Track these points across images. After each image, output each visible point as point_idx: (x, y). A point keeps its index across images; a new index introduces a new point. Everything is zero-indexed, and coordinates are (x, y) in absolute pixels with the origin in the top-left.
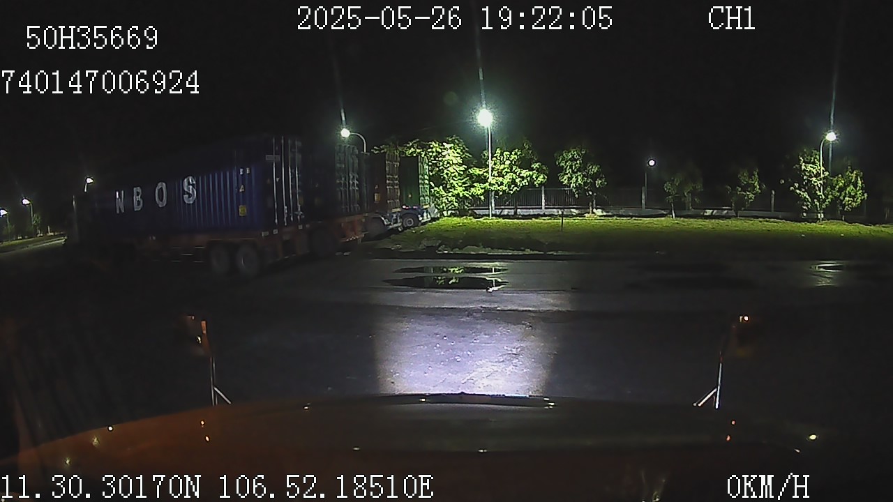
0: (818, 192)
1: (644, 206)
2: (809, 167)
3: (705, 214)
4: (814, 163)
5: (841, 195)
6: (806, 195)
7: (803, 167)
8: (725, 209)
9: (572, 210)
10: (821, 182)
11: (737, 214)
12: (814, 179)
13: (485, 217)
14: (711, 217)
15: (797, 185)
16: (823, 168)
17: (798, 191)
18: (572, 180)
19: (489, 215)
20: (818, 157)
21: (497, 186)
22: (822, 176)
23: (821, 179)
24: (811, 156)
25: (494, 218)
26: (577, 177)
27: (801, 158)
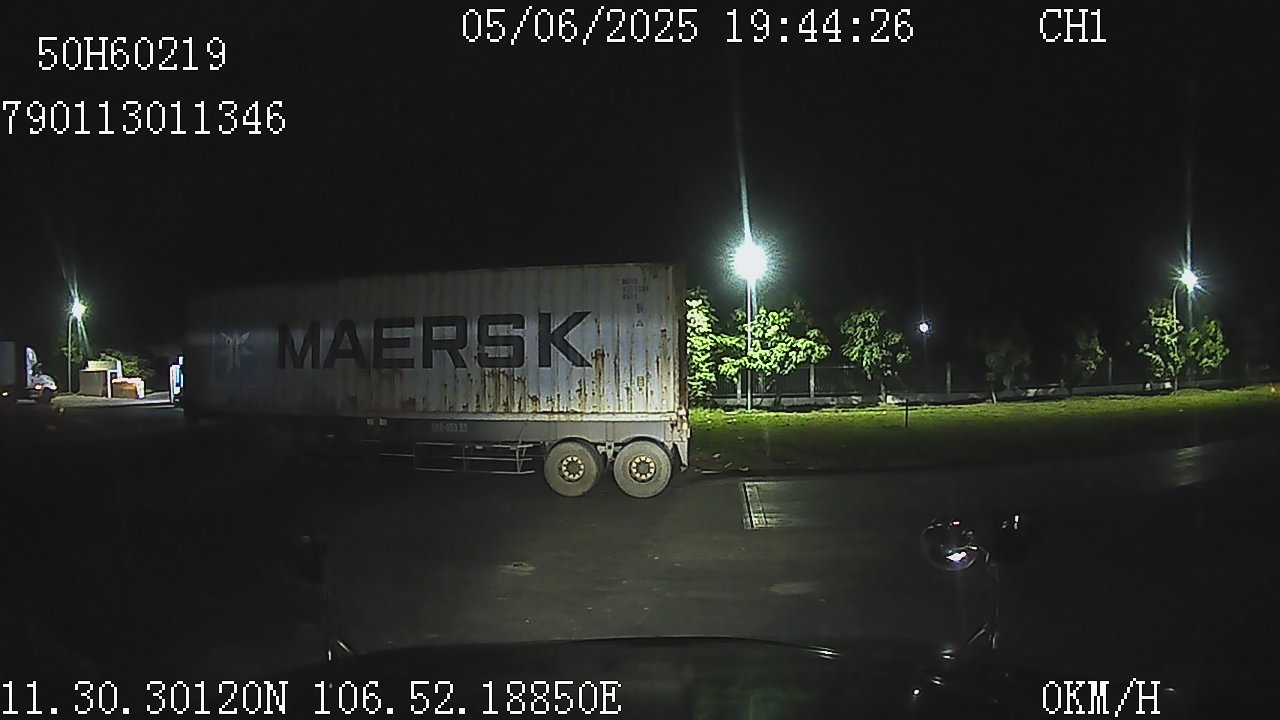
0: (1172, 354)
1: (949, 389)
2: (1161, 323)
3: (1029, 395)
4: (1166, 316)
5: (1196, 355)
6: (1158, 358)
7: (1153, 323)
8: (1052, 387)
9: (853, 397)
10: (1175, 339)
11: (1070, 391)
12: (1167, 337)
13: (740, 410)
14: (1036, 399)
15: (1147, 346)
16: (1178, 322)
17: (1149, 354)
18: (864, 352)
19: (746, 408)
20: (1170, 307)
21: (760, 362)
22: (1176, 331)
23: (1173, 337)
24: (1162, 307)
25: (754, 410)
26: (871, 351)
27: (1151, 311)
